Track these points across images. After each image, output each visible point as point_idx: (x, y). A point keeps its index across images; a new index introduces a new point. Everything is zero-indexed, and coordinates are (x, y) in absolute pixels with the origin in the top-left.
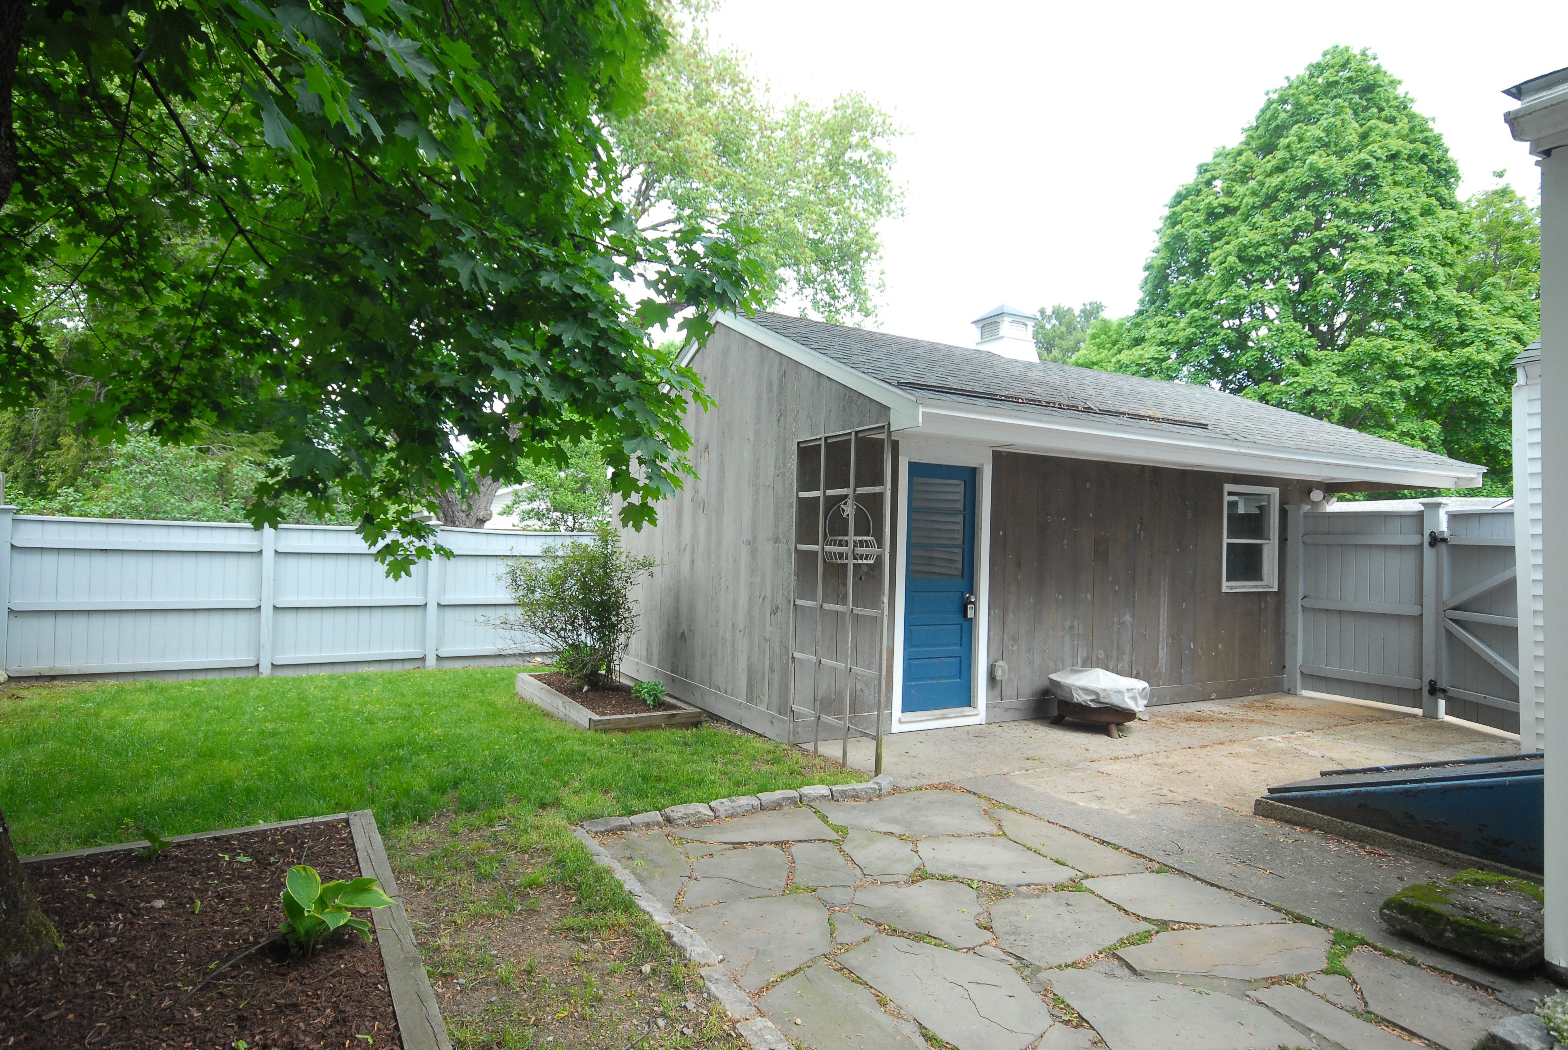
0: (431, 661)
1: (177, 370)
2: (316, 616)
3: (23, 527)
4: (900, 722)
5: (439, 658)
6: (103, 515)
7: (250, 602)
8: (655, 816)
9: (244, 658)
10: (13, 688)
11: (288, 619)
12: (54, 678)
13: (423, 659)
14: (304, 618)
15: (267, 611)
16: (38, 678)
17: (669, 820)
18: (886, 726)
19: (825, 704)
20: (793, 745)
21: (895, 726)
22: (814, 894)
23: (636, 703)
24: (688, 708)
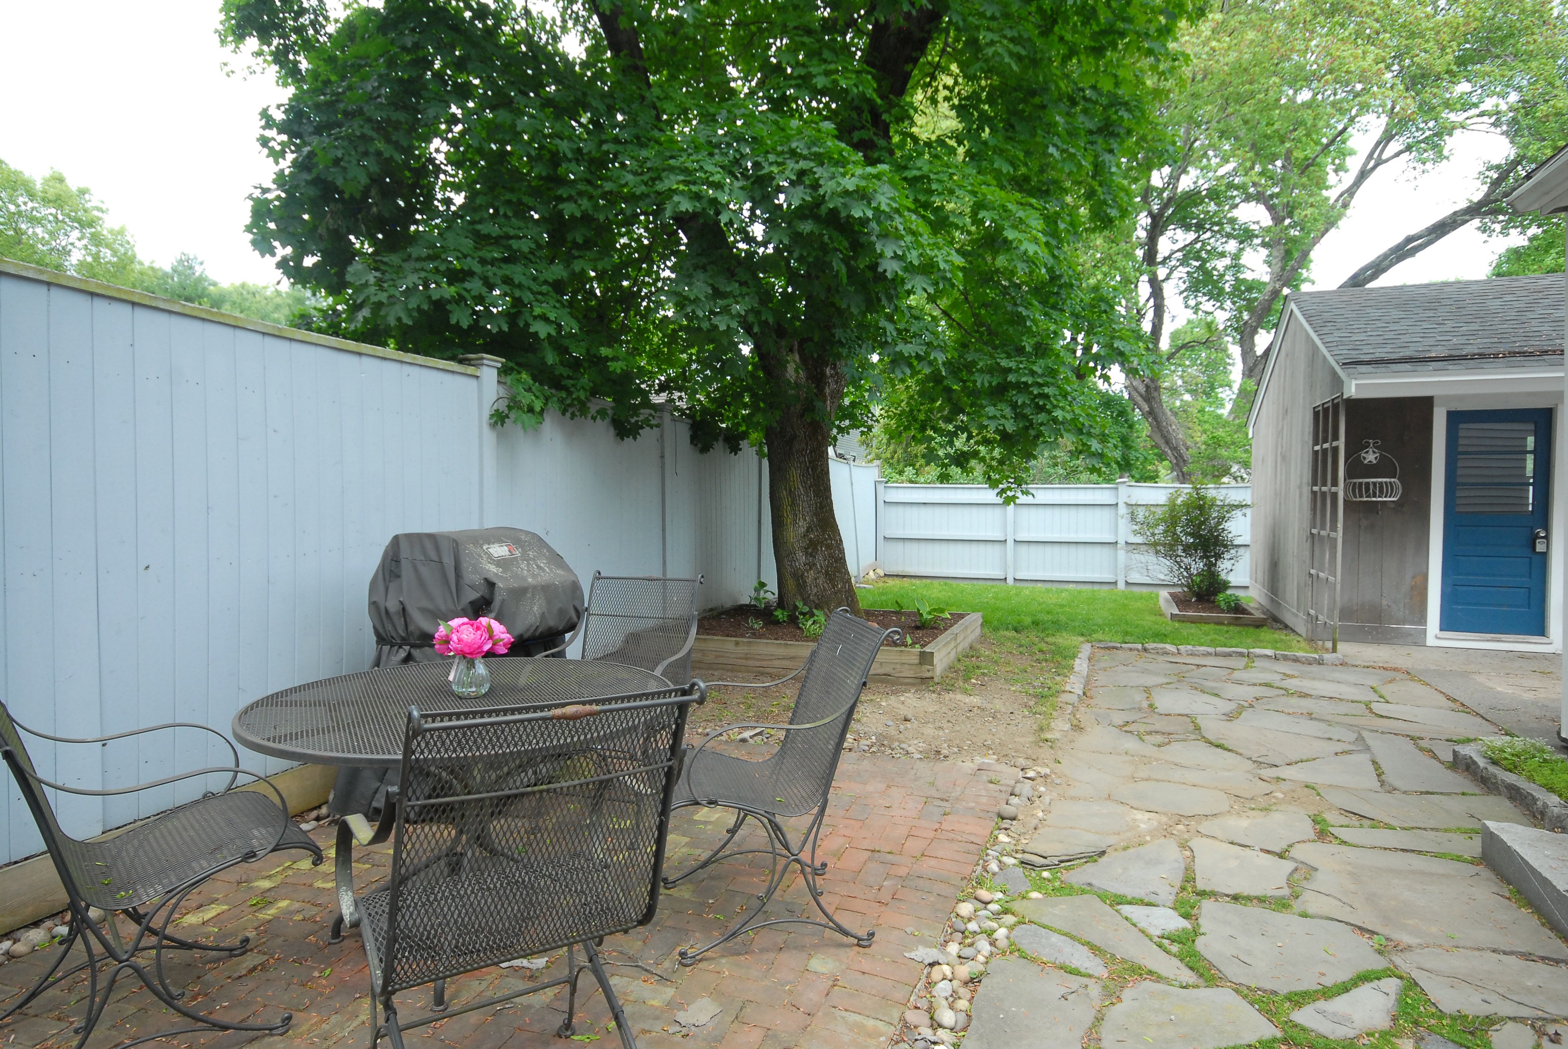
0: (1121, 585)
1: (919, 411)
2: (1040, 548)
3: (889, 490)
4: (1437, 638)
5: (1127, 583)
6: (926, 483)
7: (999, 536)
8: (1139, 646)
9: (997, 573)
10: (886, 579)
11: (1023, 549)
12: (904, 576)
13: (1115, 583)
14: (1033, 548)
15: (1010, 543)
16: (897, 576)
17: (1145, 650)
18: (1419, 640)
19: (1346, 613)
20: (1311, 640)
21: (1431, 641)
22: (1181, 678)
23: (1217, 608)
24: (1258, 615)
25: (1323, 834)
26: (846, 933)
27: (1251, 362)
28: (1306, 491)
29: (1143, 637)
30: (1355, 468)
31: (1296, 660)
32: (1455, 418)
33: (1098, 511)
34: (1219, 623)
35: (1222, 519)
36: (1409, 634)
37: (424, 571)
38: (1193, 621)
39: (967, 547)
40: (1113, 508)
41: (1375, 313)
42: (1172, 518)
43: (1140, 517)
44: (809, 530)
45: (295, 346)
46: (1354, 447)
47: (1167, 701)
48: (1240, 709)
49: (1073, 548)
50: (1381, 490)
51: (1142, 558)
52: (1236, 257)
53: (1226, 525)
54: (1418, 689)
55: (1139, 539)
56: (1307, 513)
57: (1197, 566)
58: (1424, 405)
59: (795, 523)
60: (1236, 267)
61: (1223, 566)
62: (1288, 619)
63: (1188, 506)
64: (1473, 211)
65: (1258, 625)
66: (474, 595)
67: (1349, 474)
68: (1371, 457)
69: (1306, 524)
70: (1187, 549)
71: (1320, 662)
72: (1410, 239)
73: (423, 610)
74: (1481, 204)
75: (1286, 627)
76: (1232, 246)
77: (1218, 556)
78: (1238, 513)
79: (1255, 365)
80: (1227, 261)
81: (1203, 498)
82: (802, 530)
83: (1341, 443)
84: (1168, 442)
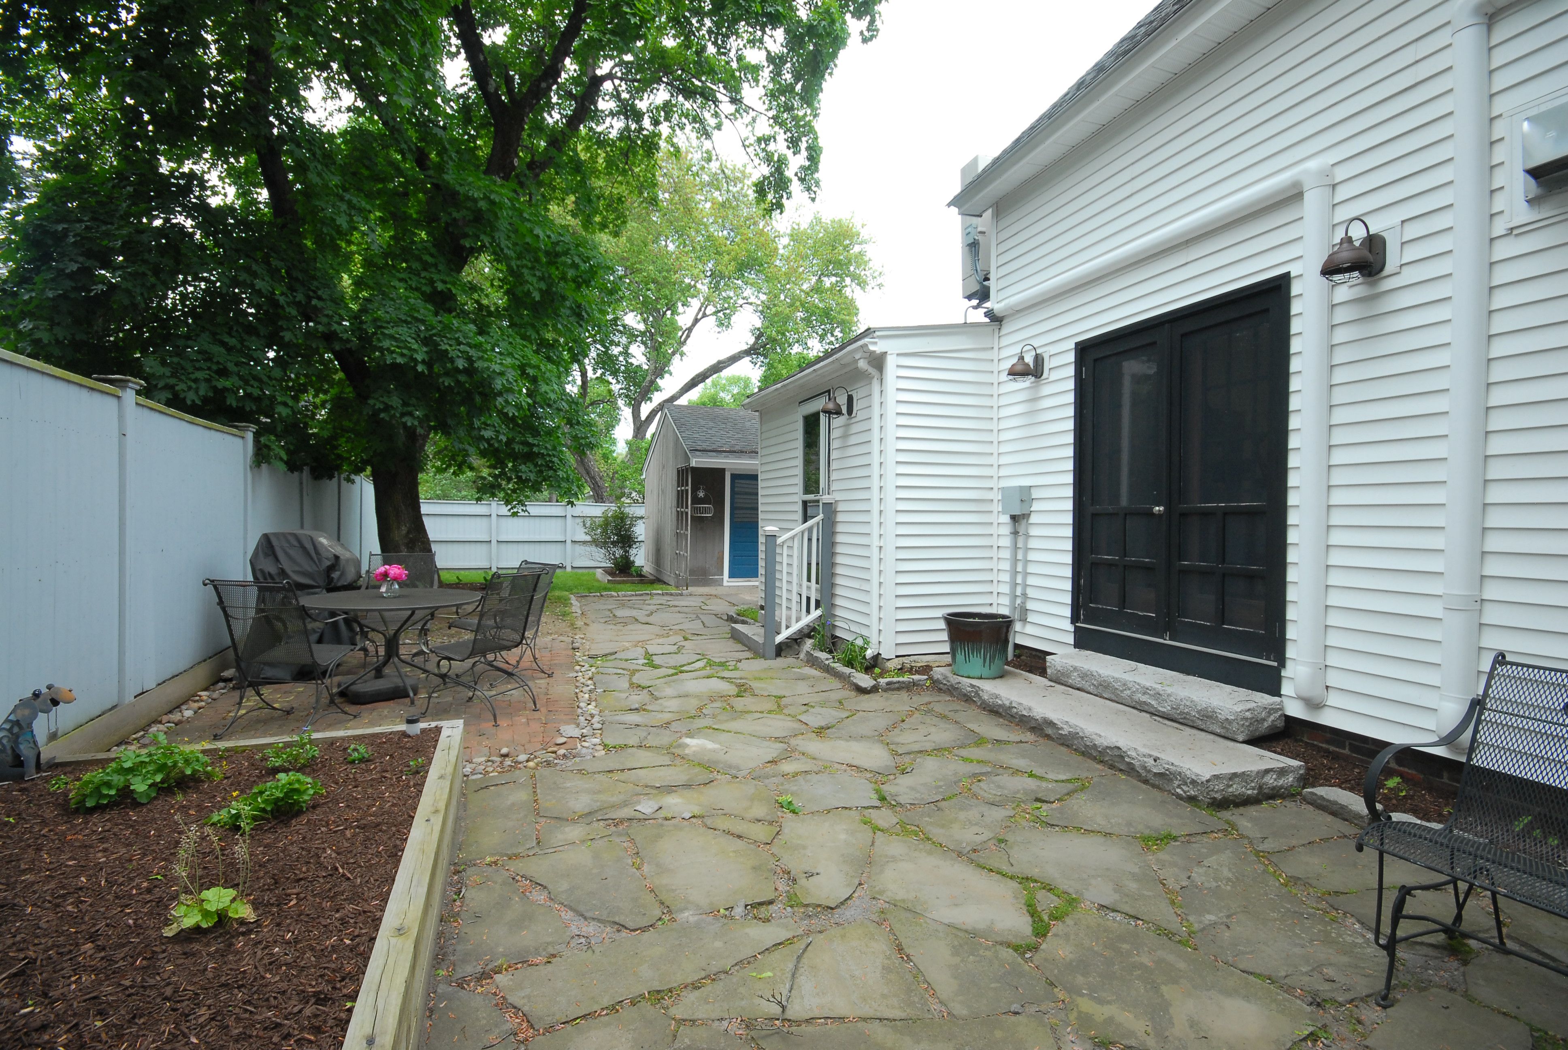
0: (569, 569)
2: (515, 546)
4: (727, 581)
5: (571, 567)
8: (597, 594)
9: (485, 564)
11: (503, 546)
13: (566, 566)
14: (510, 545)
15: (494, 542)
18: (720, 583)
19: (692, 572)
20: (677, 587)
21: (725, 583)
22: (623, 605)
23: (631, 575)
24: (651, 577)
25: (686, 639)
26: (543, 672)
27: (638, 424)
28: (674, 510)
29: (599, 589)
30: (696, 500)
31: (671, 595)
32: (734, 477)
33: (554, 520)
34: (633, 583)
35: (631, 525)
36: (716, 580)
37: (292, 552)
38: (619, 582)
39: (461, 545)
40: (563, 519)
41: (703, 422)
42: (606, 524)
43: (588, 524)
44: (408, 532)
45: (213, 432)
46: (695, 490)
47: (619, 613)
48: (652, 613)
49: (537, 545)
50: (705, 510)
51: (588, 549)
52: (626, 348)
53: (634, 529)
54: (719, 601)
55: (588, 538)
56: (675, 522)
57: (619, 552)
58: (722, 471)
59: (399, 528)
60: (626, 353)
61: (633, 551)
62: (666, 579)
63: (615, 517)
64: (747, 353)
65: (652, 582)
66: (328, 563)
67: (692, 503)
68: (701, 494)
69: (674, 527)
70: (613, 543)
71: (681, 595)
72: (719, 362)
73: (294, 572)
74: (751, 349)
75: (665, 583)
76: (624, 340)
77: (630, 547)
78: (640, 522)
79: (641, 426)
80: (620, 349)
81: (622, 513)
82: (404, 532)
83: (689, 488)
84: (588, 473)
